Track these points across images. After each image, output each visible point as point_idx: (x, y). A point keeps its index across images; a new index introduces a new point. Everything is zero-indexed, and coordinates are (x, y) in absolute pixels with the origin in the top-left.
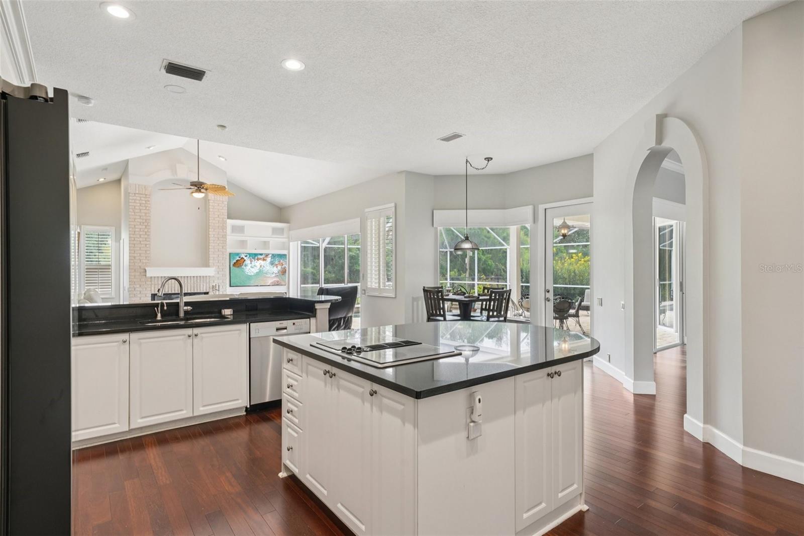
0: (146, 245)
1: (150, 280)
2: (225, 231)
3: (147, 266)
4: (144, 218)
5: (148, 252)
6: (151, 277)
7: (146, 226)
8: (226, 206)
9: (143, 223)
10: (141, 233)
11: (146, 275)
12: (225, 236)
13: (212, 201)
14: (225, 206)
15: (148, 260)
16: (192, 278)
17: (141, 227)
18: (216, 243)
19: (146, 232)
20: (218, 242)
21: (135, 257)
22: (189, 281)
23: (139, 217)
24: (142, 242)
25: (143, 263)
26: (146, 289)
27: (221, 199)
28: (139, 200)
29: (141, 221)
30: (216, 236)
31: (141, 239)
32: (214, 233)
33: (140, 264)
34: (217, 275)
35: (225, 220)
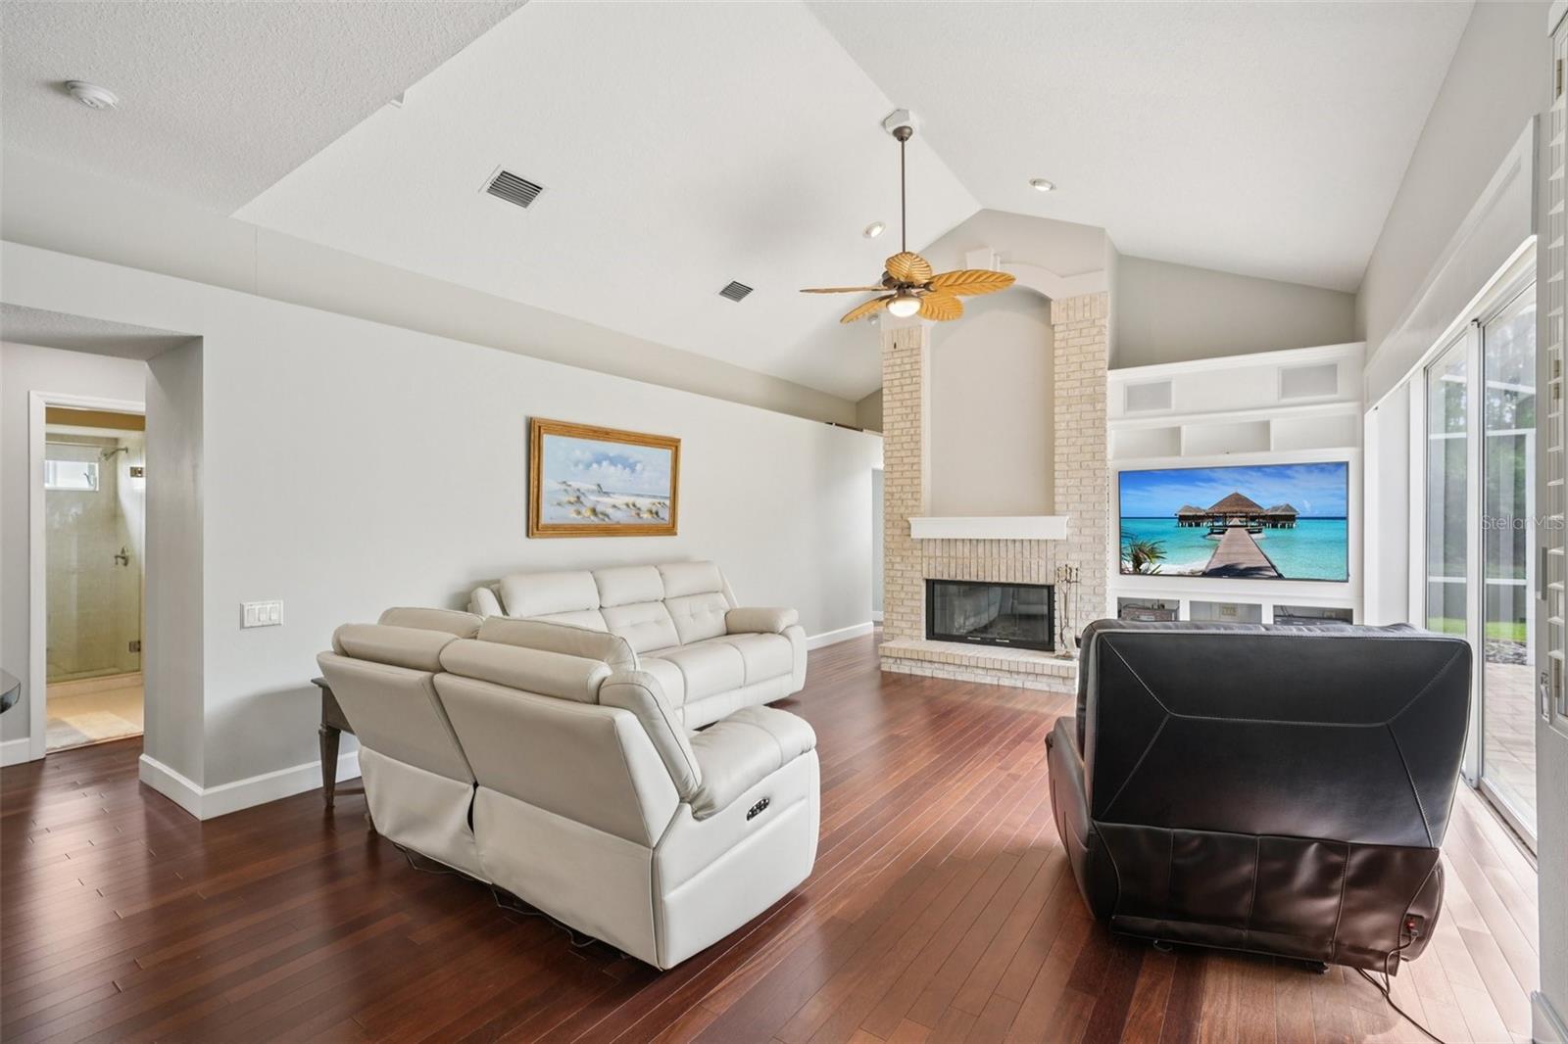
0: (913, 464)
1: (919, 546)
2: (1099, 406)
3: (914, 514)
4: (909, 403)
5: (916, 482)
6: (922, 540)
7: (912, 421)
9: (907, 415)
10: (904, 439)
11: (910, 535)
12: (1099, 424)
13: (1061, 328)
15: (916, 500)
16: (1011, 545)
17: (902, 425)
18: (1074, 445)
19: (912, 435)
20: (1080, 441)
21: (892, 494)
22: (1003, 554)
23: (898, 404)
25: (906, 507)
26: (912, 567)
27: (1087, 315)
28: (900, 365)
29: (904, 411)
30: (1072, 425)
31: (903, 454)
32: (1068, 416)
33: (902, 510)
34: (1076, 539)
35: (1100, 373)
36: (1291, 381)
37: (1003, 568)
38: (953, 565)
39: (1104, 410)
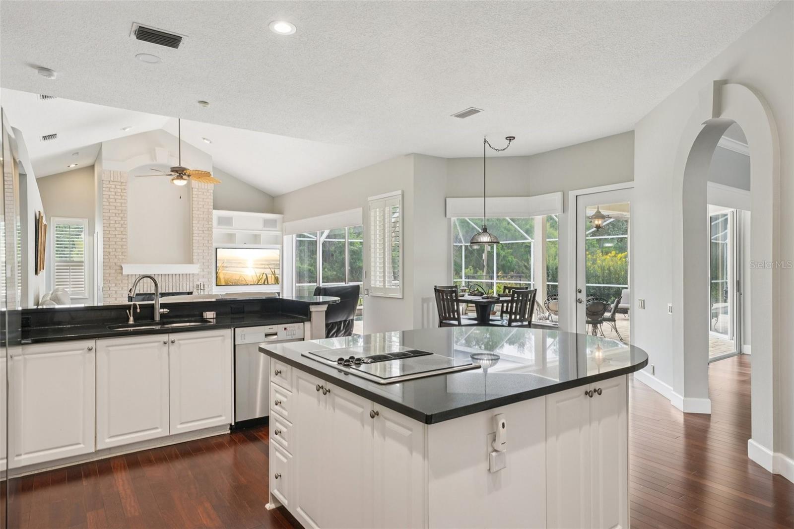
0: (122, 239)
1: (126, 278)
2: (210, 223)
3: (124, 263)
4: (120, 208)
5: (125, 247)
6: (128, 275)
7: (122, 218)
8: (212, 195)
9: (119, 214)
10: (117, 225)
11: (122, 273)
12: (210, 229)
13: (195, 190)
14: (210, 195)
15: (125, 256)
16: (174, 276)
17: (116, 218)
18: (201, 236)
19: (122, 224)
20: (203, 235)
21: (109, 253)
22: (170, 280)
23: (114, 208)
24: (117, 236)
25: (119, 259)
26: (122, 288)
27: (206, 187)
28: (114, 189)
29: (117, 212)
30: (200, 229)
31: (117, 233)
32: (198, 225)
33: (116, 260)
34: (202, 273)
35: (210, 210)
36: (267, 223)
37: (171, 286)
38: (145, 286)
39: (212, 224)
